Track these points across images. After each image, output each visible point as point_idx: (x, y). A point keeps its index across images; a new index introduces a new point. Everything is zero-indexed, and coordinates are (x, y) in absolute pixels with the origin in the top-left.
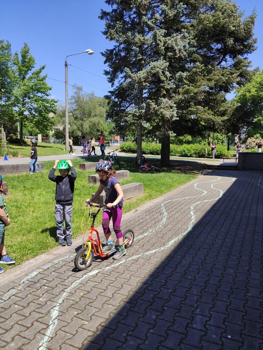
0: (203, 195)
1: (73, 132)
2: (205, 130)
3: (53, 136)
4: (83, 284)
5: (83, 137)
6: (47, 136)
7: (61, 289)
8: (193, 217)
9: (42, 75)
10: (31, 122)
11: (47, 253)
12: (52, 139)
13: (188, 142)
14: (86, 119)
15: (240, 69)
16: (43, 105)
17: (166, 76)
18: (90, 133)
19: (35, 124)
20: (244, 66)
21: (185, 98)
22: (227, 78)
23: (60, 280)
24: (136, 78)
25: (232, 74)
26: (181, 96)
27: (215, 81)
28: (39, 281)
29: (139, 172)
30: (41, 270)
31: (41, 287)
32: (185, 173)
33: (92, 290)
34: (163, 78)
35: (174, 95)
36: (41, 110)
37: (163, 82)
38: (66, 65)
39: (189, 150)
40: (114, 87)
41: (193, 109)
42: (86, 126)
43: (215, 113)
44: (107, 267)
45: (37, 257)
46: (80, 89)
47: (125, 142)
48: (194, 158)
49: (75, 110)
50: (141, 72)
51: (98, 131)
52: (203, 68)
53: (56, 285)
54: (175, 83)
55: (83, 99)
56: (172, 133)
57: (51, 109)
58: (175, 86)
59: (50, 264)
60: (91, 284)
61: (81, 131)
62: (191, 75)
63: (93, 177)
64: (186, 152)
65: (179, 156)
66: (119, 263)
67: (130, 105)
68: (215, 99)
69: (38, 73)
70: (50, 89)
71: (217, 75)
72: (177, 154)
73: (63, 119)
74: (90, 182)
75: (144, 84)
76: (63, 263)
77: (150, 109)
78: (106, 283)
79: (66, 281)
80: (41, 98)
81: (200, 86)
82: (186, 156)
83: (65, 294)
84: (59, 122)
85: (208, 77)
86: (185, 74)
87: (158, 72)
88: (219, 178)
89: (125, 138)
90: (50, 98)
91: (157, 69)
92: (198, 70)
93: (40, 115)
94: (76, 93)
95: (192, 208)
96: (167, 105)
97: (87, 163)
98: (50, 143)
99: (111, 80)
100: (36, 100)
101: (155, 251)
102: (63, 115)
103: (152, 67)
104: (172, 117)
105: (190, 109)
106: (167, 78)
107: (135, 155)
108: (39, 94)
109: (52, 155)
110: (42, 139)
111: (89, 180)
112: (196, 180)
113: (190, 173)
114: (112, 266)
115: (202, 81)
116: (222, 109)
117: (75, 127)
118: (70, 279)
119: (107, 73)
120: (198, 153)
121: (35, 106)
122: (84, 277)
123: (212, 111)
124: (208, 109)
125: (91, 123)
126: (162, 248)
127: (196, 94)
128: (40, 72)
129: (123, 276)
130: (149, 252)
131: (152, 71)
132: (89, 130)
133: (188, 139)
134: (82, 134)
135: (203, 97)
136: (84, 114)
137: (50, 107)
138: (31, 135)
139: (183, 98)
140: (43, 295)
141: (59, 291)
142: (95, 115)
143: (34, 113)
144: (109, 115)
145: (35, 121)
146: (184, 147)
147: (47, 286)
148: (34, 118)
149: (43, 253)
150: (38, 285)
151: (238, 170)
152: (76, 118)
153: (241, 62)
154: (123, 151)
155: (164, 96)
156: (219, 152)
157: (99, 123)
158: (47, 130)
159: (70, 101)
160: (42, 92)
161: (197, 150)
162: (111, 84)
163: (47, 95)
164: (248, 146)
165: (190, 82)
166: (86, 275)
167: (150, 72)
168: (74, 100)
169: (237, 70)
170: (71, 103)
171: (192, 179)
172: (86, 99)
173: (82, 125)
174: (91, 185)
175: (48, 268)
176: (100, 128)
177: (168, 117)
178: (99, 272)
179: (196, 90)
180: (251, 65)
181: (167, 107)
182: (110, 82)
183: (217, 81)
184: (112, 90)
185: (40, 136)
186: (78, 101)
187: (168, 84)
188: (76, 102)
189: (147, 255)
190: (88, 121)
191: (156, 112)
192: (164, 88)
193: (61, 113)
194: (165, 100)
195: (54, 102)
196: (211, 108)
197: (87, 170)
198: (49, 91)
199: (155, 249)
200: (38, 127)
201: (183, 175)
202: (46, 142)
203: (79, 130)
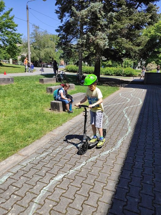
0: (128, 102)
1: (34, 58)
2: (123, 57)
3: (20, 61)
4: (51, 192)
5: (41, 62)
6: (16, 60)
7: (30, 199)
8: (128, 120)
9: (10, 15)
10: (4, 49)
11: (16, 154)
12: (19, 62)
13: (110, 66)
14: (42, 49)
15: (151, 12)
16: (12, 38)
17: (101, 14)
18: (45, 59)
19: (7, 50)
20: (154, 10)
21: (114, 32)
22: (143, 19)
23: (29, 187)
24: (80, 15)
25: (146, 16)
26: (111, 31)
27: (135, 20)
28: (8, 188)
29: (81, 85)
30: (11, 174)
31: (10, 196)
32: (111, 86)
33: (60, 200)
34: (99, 16)
35: (106, 29)
36: (11, 41)
37: (99, 19)
38: (27, 8)
39: (110, 71)
40: (63, 23)
41: (119, 40)
42: (42, 54)
43: (134, 44)
44: (71, 171)
45: (8, 159)
46: (38, 28)
47: (68, 66)
48: (114, 76)
49: (34, 43)
50: (83, 10)
51: (50, 58)
52: (127, 10)
53: (25, 194)
54: (108, 21)
55: (39, 35)
56: (104, 58)
57: (17, 40)
58: (107, 23)
59: (19, 166)
60: (59, 192)
61: (39, 58)
62: (119, 15)
63: (50, 88)
64: (109, 72)
65: (104, 75)
66: (81, 166)
67: (73, 38)
68: (134, 34)
69: (8, 14)
70: (17, 26)
71: (135, 16)
72: (103, 74)
73: (26, 49)
74: (47, 92)
75: (86, 20)
76: (31, 166)
77: (89, 39)
78: (73, 190)
79: (35, 188)
80: (11, 32)
81: (125, 23)
82: (108, 75)
83: (34, 206)
84: (24, 51)
85: (130, 17)
86: (114, 14)
87: (96, 11)
88: (134, 89)
89: (68, 63)
90: (16, 32)
91: (95, 9)
92: (123, 11)
93: (11, 44)
94: (35, 30)
95: (125, 112)
96: (101, 37)
97: (45, 79)
98: (18, 65)
99: (61, 18)
100: (7, 34)
101: (108, 152)
102: (26, 46)
103: (92, 7)
104: (105, 45)
105: (117, 40)
106: (102, 16)
107: (75, 74)
108: (9, 30)
109: (19, 72)
110: (13, 62)
111: (47, 90)
112: (119, 91)
113: (114, 86)
114: (75, 169)
115: (125, 20)
116: (138, 41)
117: (35, 55)
118: (38, 185)
119: (57, 12)
120: (117, 73)
121: (7, 38)
122: (51, 183)
123: (131, 42)
124: (129, 41)
125: (45, 52)
126: (114, 149)
127: (121, 29)
128: (9, 13)
129: (87, 181)
130: (104, 153)
131: (92, 10)
132: (44, 56)
133: (109, 64)
134: (40, 59)
135: (126, 32)
136: (40, 45)
137: (17, 39)
138: (6, 59)
139: (113, 32)
140: (12, 207)
141: (28, 201)
142: (48, 47)
143: (6, 43)
144: (59, 45)
145: (7, 48)
146: (107, 69)
147: (17, 195)
148: (6, 46)
149: (13, 154)
150: (8, 193)
151: (143, 84)
152: (35, 48)
153: (152, 7)
154: (68, 71)
155: (99, 30)
156: (130, 73)
157: (50, 52)
158: (16, 55)
159: (31, 36)
160: (11, 28)
161: (116, 71)
162: (60, 21)
163: (15, 30)
164: (148, 69)
165: (118, 20)
166: (53, 181)
167: (90, 11)
168: (33, 36)
169: (149, 13)
170: (31, 38)
171: (116, 90)
172: (42, 35)
173: (39, 54)
174: (49, 94)
175: (18, 171)
176: (52, 55)
177: (102, 45)
178: (64, 177)
179: (122, 26)
180: (158, 10)
181: (101, 38)
182: (60, 19)
183: (136, 20)
184: (61, 25)
185: (11, 60)
186: (36, 36)
187: (102, 21)
188: (35, 37)
189: (103, 156)
190: (43, 51)
191: (93, 42)
192: (99, 24)
193: (25, 45)
194: (100, 33)
195: (20, 35)
196: (131, 40)
197: (45, 83)
198: (16, 27)
199: (108, 149)
200: (9, 53)
201: (110, 87)
202: (16, 64)
203: (37, 56)
